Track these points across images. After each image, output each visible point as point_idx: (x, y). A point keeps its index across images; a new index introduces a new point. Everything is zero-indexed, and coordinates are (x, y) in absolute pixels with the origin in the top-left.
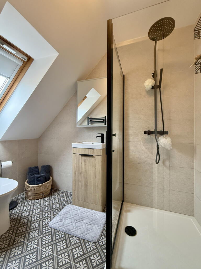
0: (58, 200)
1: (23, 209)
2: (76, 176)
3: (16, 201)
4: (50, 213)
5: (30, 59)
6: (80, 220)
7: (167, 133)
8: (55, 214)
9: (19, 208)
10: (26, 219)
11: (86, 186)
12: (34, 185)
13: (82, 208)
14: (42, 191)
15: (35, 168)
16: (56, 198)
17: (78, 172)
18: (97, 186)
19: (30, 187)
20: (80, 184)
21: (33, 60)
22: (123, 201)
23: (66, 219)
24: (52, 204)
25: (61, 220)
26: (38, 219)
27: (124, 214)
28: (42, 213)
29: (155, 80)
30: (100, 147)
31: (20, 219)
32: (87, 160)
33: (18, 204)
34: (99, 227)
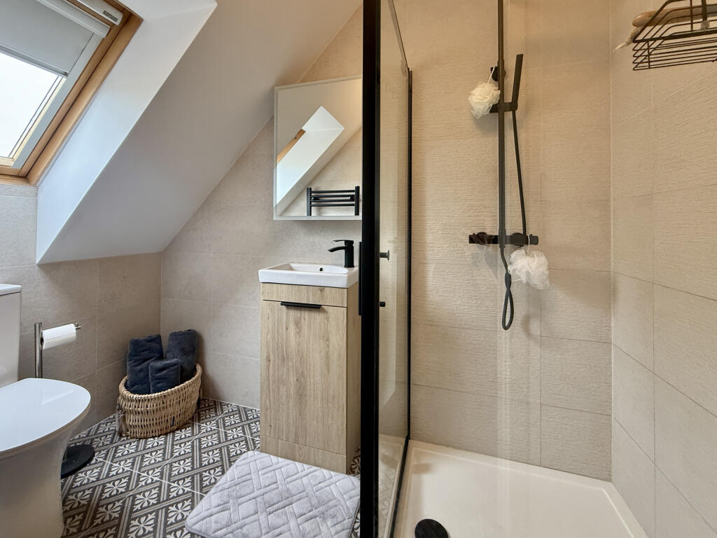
0: (219, 438)
1: (110, 470)
2: (271, 366)
3: (91, 443)
4: (193, 482)
5: (130, 20)
6: (280, 504)
7: (535, 240)
8: (207, 486)
9: (97, 468)
10: (117, 504)
11: (301, 395)
12: (146, 395)
13: (289, 461)
14: (170, 410)
15: (151, 341)
16: (211, 430)
17: (278, 355)
18: (334, 397)
19: (132, 400)
20: (283, 390)
21: (139, 21)
22: (408, 438)
23: (240, 500)
24: (200, 451)
25: (223, 507)
26: (153, 504)
27: (412, 478)
28: (167, 482)
29: (501, 88)
30: (343, 283)
31: (98, 506)
32: (303, 319)
33: (96, 454)
34: (339, 527)
